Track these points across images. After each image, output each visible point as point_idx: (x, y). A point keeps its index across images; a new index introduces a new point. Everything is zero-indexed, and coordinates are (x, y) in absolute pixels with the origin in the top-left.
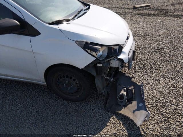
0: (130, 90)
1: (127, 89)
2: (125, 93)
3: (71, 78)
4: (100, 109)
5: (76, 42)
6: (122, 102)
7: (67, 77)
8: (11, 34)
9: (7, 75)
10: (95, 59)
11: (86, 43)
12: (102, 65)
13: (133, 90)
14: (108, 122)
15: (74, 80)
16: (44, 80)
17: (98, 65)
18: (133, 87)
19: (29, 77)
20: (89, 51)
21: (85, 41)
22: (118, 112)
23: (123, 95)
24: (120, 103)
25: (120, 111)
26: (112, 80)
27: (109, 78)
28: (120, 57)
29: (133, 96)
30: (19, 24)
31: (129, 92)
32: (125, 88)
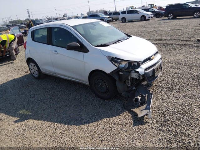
0: (144, 96)
1: (142, 96)
3: (103, 81)
5: (107, 56)
6: (136, 104)
7: (101, 80)
9: (69, 77)
10: (117, 68)
11: (113, 57)
12: (122, 73)
13: (147, 97)
14: (122, 114)
15: (105, 82)
16: (88, 81)
17: (120, 73)
18: (147, 95)
19: (81, 79)
20: (114, 62)
23: (137, 99)
24: (134, 105)
26: (134, 88)
27: (130, 86)
28: (137, 70)
29: (145, 101)
30: (79, 45)
31: (143, 98)
32: (141, 95)
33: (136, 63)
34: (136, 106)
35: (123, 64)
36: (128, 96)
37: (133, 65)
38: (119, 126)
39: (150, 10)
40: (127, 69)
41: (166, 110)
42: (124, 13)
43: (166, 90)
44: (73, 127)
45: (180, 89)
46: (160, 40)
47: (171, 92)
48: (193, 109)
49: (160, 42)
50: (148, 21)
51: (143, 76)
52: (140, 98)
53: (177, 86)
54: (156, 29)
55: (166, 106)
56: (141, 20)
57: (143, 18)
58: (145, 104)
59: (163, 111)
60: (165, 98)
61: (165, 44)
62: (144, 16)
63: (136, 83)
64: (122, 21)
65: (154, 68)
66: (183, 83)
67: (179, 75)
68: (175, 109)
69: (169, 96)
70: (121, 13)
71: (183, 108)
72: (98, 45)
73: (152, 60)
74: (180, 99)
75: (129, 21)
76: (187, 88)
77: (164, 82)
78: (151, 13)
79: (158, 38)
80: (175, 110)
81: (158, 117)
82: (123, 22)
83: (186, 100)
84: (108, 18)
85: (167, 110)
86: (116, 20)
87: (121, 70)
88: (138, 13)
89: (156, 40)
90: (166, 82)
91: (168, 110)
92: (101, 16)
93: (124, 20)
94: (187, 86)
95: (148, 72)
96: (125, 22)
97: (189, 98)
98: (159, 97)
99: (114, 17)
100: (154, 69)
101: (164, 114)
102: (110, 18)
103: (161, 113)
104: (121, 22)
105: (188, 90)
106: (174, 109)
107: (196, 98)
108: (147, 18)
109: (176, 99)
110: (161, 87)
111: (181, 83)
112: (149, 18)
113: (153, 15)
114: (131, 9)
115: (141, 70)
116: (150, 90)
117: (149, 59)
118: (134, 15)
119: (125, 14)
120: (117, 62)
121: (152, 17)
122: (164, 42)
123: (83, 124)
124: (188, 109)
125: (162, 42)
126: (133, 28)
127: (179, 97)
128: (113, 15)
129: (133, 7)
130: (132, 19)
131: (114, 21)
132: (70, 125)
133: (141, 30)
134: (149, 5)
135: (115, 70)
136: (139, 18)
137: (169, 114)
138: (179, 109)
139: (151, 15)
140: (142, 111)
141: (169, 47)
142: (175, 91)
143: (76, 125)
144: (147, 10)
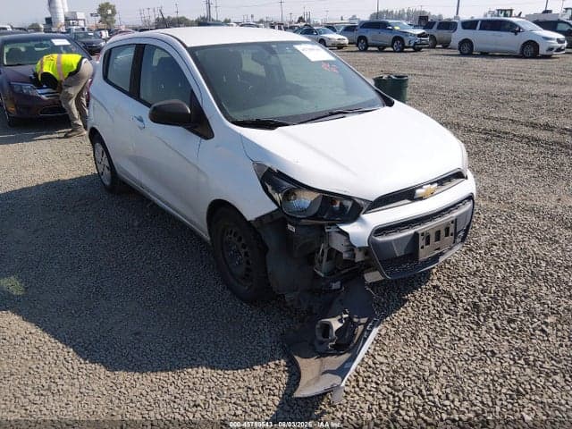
0: (354, 323)
1: (350, 319)
2: (336, 324)
3: (240, 239)
4: (273, 335)
5: (258, 166)
6: (321, 343)
7: (235, 235)
8: (180, 128)
11: (270, 170)
12: (294, 229)
13: (360, 327)
14: (262, 365)
15: (244, 247)
16: (207, 231)
17: (290, 227)
18: (363, 321)
20: (269, 188)
21: (269, 165)
22: (296, 357)
23: (328, 326)
24: (316, 344)
25: (304, 360)
26: (336, 285)
27: (322, 275)
28: (345, 228)
29: (351, 341)
30: (189, 111)
31: (349, 326)
32: (345, 316)
33: (349, 204)
34: (320, 349)
35: (305, 199)
36: (311, 308)
37: (338, 208)
38: (226, 408)
39: (560, 27)
40: (314, 217)
41: (417, 391)
42: (471, 25)
43: (461, 311)
44: (95, 369)
45: (514, 321)
46: (547, 127)
47: (478, 324)
48: (518, 415)
49: (542, 135)
50: (541, 61)
51: (366, 251)
52: (340, 325)
53: (509, 307)
54: (553, 90)
55: (427, 374)
56: (522, 56)
57: (530, 50)
58: (349, 352)
59: (401, 394)
60: (441, 341)
61: (555, 143)
62: (535, 42)
63: (347, 270)
64: (459, 49)
65: (419, 229)
66: (539, 299)
67: (544, 264)
68: (451, 397)
69: (460, 339)
70: (459, 26)
71: (482, 402)
72: (245, 119)
73: (421, 199)
74: (494, 360)
75: (484, 54)
76: (546, 323)
77: (474, 281)
78: (561, 37)
79: (543, 119)
80: (447, 403)
81: (370, 411)
82: (462, 54)
83: (513, 369)
84: (419, 36)
85: (421, 391)
86: (446, 45)
87: (291, 217)
88: (516, 33)
89: (534, 126)
90: (481, 284)
91: (423, 396)
92: (397, 28)
93: (467, 48)
94: (546, 316)
95: (388, 244)
96: (470, 54)
97: (527, 363)
98: (421, 334)
99: (440, 34)
100: (416, 234)
101: (399, 407)
102: (426, 36)
103: (394, 396)
104: (458, 53)
105: (543, 331)
106: (443, 397)
107: (555, 374)
108: (542, 51)
109: (479, 355)
110: (450, 297)
111: (534, 297)
112: (549, 53)
113: (566, 44)
114: (506, 15)
115: (359, 231)
116: (406, 300)
117: (409, 195)
118: (501, 36)
119: (475, 29)
120: (277, 189)
121: (559, 50)
122: (557, 137)
123: (127, 369)
124: (498, 409)
125: (549, 134)
126: (482, 75)
127: (492, 351)
128: (439, 28)
129: (511, 10)
130: (493, 47)
131: (438, 46)
132: (90, 362)
133: (504, 85)
134: (567, 9)
135: (270, 215)
136: (517, 49)
137: (416, 410)
138: (464, 400)
139: (559, 41)
140: (323, 376)
141: (562, 158)
142: (491, 325)
143: (106, 367)
144: (551, 25)
